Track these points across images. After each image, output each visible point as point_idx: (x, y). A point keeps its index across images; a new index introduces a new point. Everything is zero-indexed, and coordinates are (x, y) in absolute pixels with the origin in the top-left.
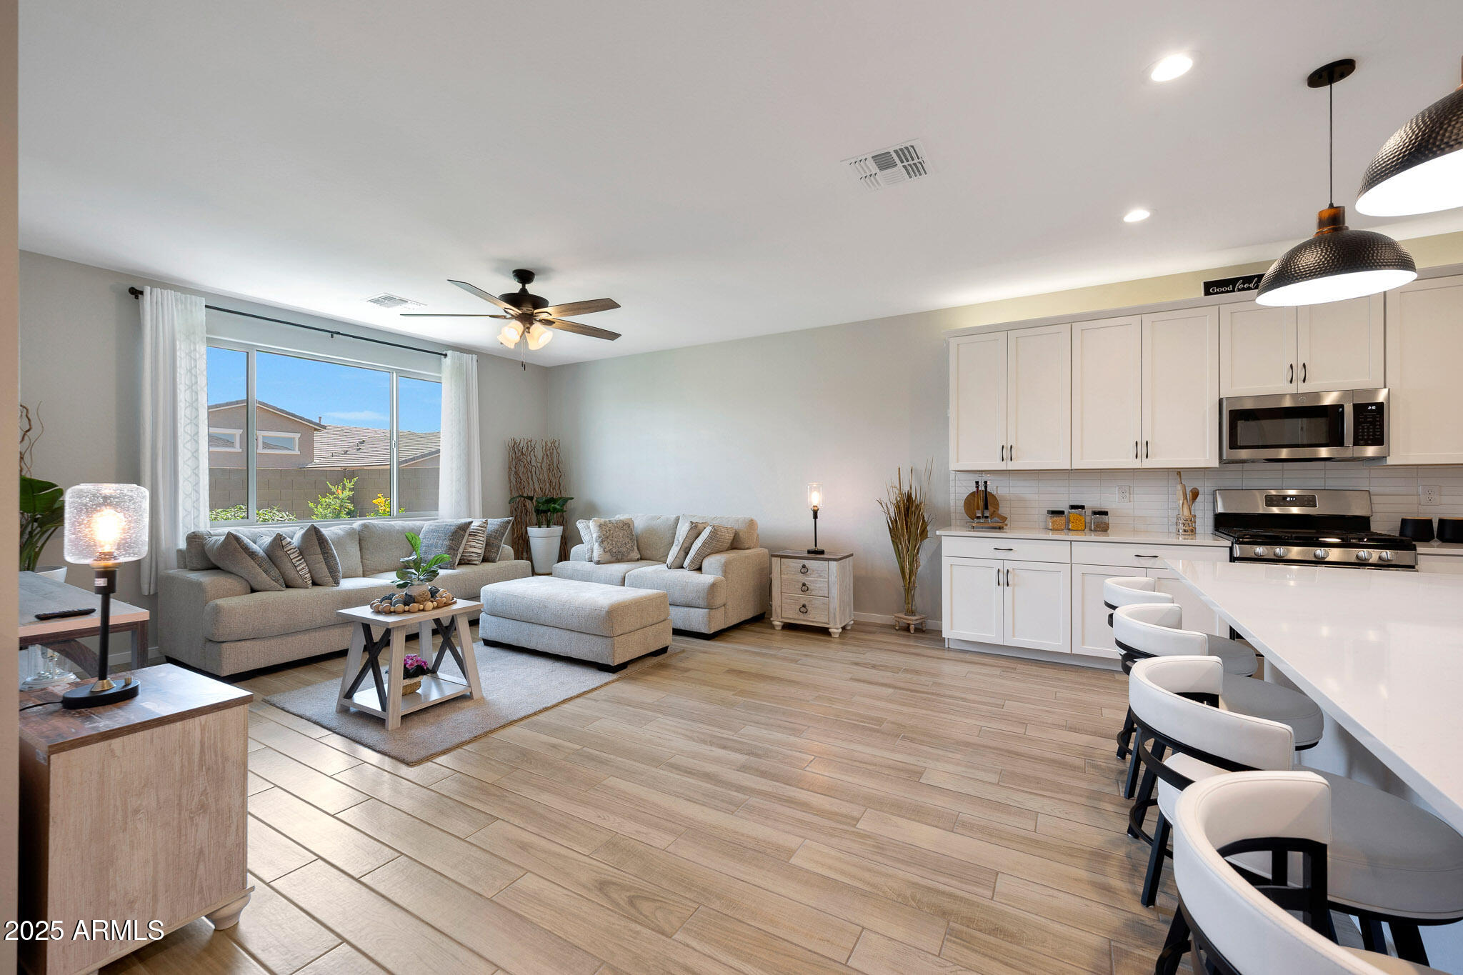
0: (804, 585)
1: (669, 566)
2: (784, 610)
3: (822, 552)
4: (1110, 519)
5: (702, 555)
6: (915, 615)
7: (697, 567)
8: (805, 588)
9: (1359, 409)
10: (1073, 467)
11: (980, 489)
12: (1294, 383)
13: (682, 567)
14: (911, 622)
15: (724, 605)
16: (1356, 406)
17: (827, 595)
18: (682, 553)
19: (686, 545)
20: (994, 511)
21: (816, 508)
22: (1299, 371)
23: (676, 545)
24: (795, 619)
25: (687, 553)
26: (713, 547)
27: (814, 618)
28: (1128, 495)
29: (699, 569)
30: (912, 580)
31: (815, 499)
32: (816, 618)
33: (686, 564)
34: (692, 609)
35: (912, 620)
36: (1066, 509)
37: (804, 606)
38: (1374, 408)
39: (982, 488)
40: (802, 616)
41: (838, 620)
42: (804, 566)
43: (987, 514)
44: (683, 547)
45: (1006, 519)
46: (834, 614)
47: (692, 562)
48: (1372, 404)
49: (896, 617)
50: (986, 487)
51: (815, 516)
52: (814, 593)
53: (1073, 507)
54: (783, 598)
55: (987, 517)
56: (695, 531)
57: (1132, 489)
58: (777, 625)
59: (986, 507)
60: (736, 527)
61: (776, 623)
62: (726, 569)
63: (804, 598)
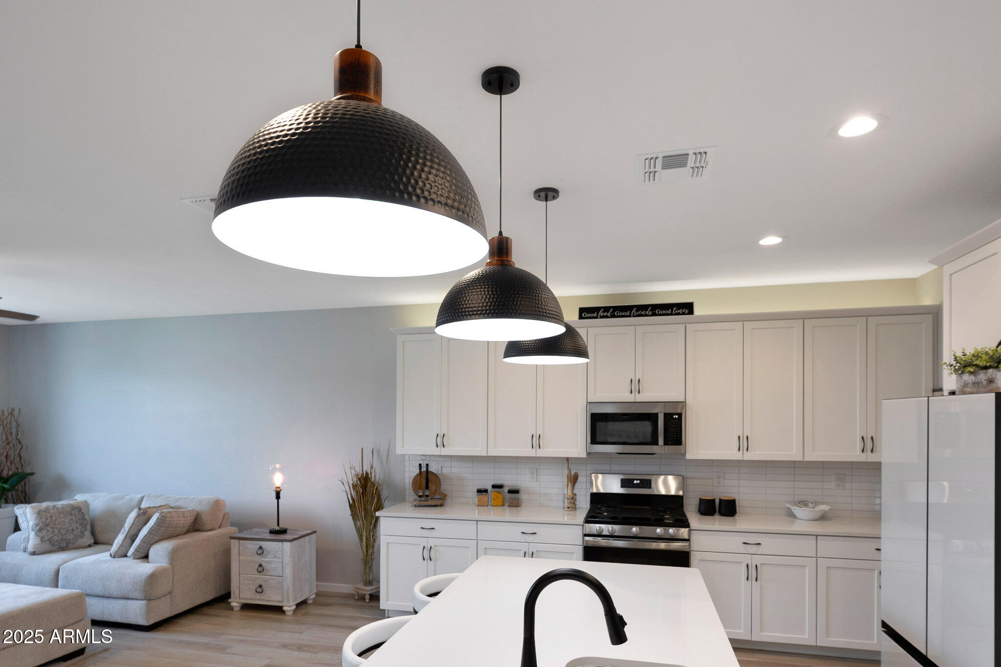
0: (260, 565)
1: (112, 555)
2: (242, 593)
3: (284, 531)
4: (523, 496)
5: (150, 542)
6: (372, 585)
7: (143, 555)
8: (261, 569)
9: (668, 416)
10: (489, 455)
11: (422, 470)
12: (633, 394)
13: (126, 556)
14: (366, 593)
15: (170, 593)
16: (665, 415)
17: (281, 575)
18: (129, 541)
19: (132, 532)
20: (436, 489)
21: (278, 490)
22: (636, 385)
23: (122, 533)
24: (252, 599)
25: (133, 541)
26: (162, 533)
27: (270, 597)
28: (535, 476)
29: (146, 557)
30: (369, 553)
31: (278, 480)
32: (270, 598)
33: (130, 553)
34: (130, 602)
35: (367, 591)
36: (490, 488)
37: (260, 586)
38: (677, 417)
39: (424, 469)
40: (258, 596)
41: (291, 598)
42: (261, 548)
43: (427, 493)
44: (129, 535)
45: (446, 495)
46: (288, 592)
47: (137, 550)
48: (676, 414)
49: (355, 588)
50: (427, 469)
51: (278, 496)
52: (269, 573)
53: (494, 486)
54: (241, 579)
55: (427, 496)
56: (144, 516)
57: (538, 471)
58: (235, 607)
59: (427, 487)
60: (199, 508)
61: (234, 604)
62: (173, 556)
63: (260, 579)
